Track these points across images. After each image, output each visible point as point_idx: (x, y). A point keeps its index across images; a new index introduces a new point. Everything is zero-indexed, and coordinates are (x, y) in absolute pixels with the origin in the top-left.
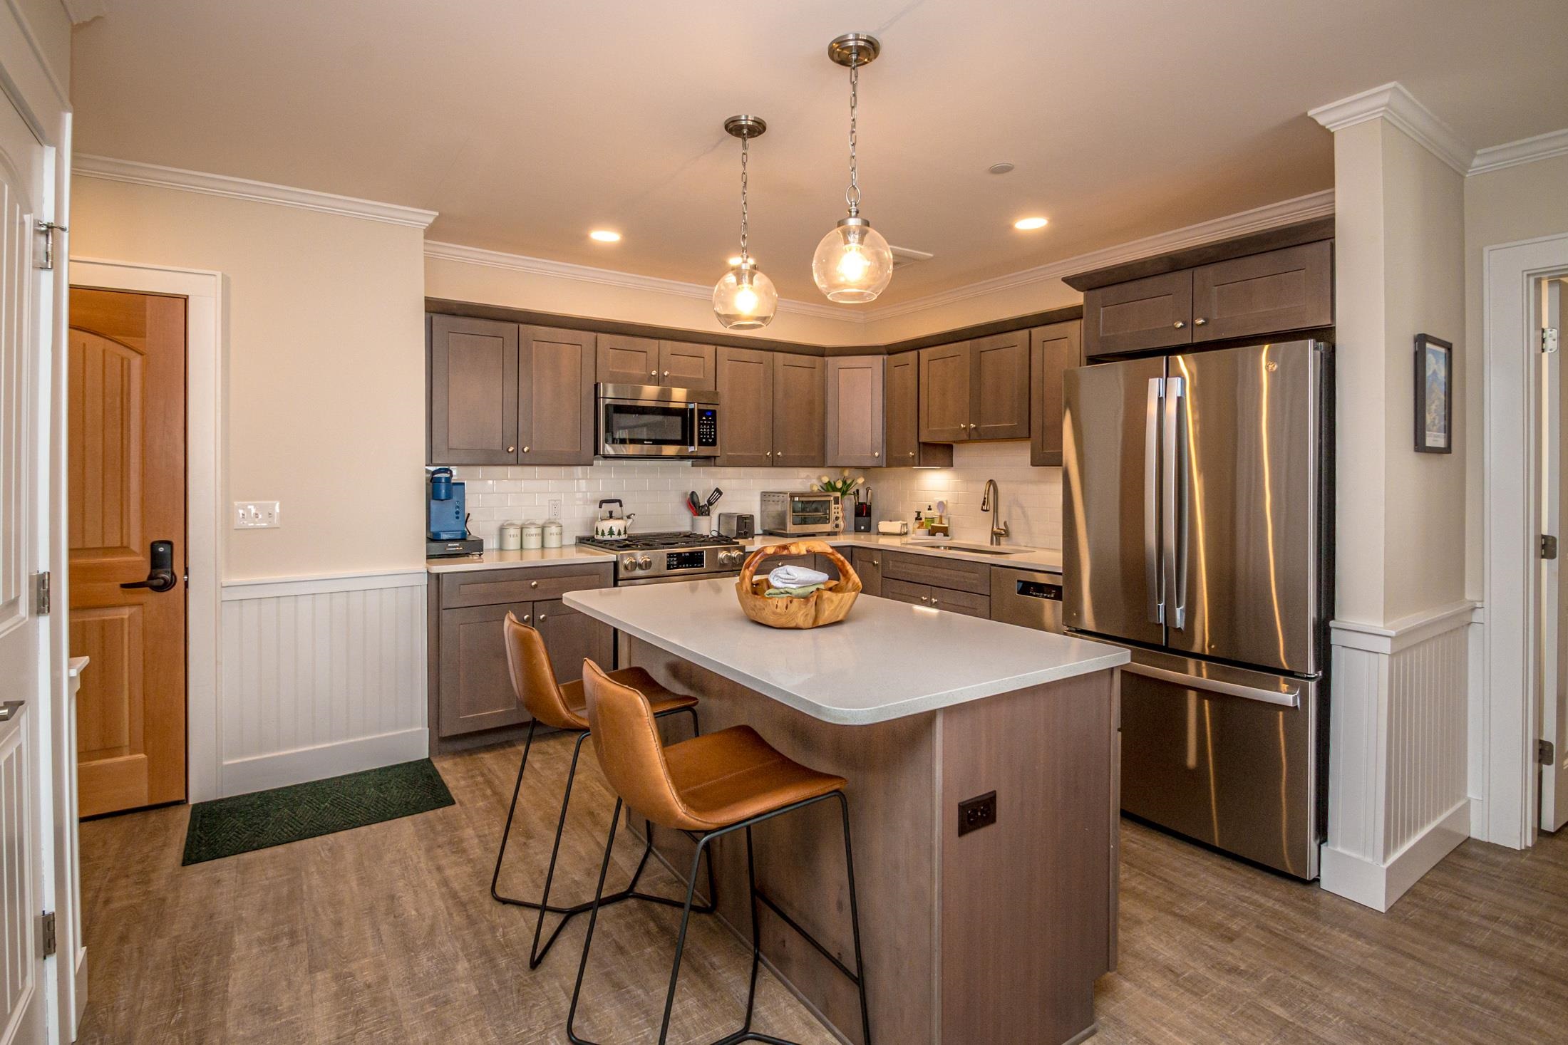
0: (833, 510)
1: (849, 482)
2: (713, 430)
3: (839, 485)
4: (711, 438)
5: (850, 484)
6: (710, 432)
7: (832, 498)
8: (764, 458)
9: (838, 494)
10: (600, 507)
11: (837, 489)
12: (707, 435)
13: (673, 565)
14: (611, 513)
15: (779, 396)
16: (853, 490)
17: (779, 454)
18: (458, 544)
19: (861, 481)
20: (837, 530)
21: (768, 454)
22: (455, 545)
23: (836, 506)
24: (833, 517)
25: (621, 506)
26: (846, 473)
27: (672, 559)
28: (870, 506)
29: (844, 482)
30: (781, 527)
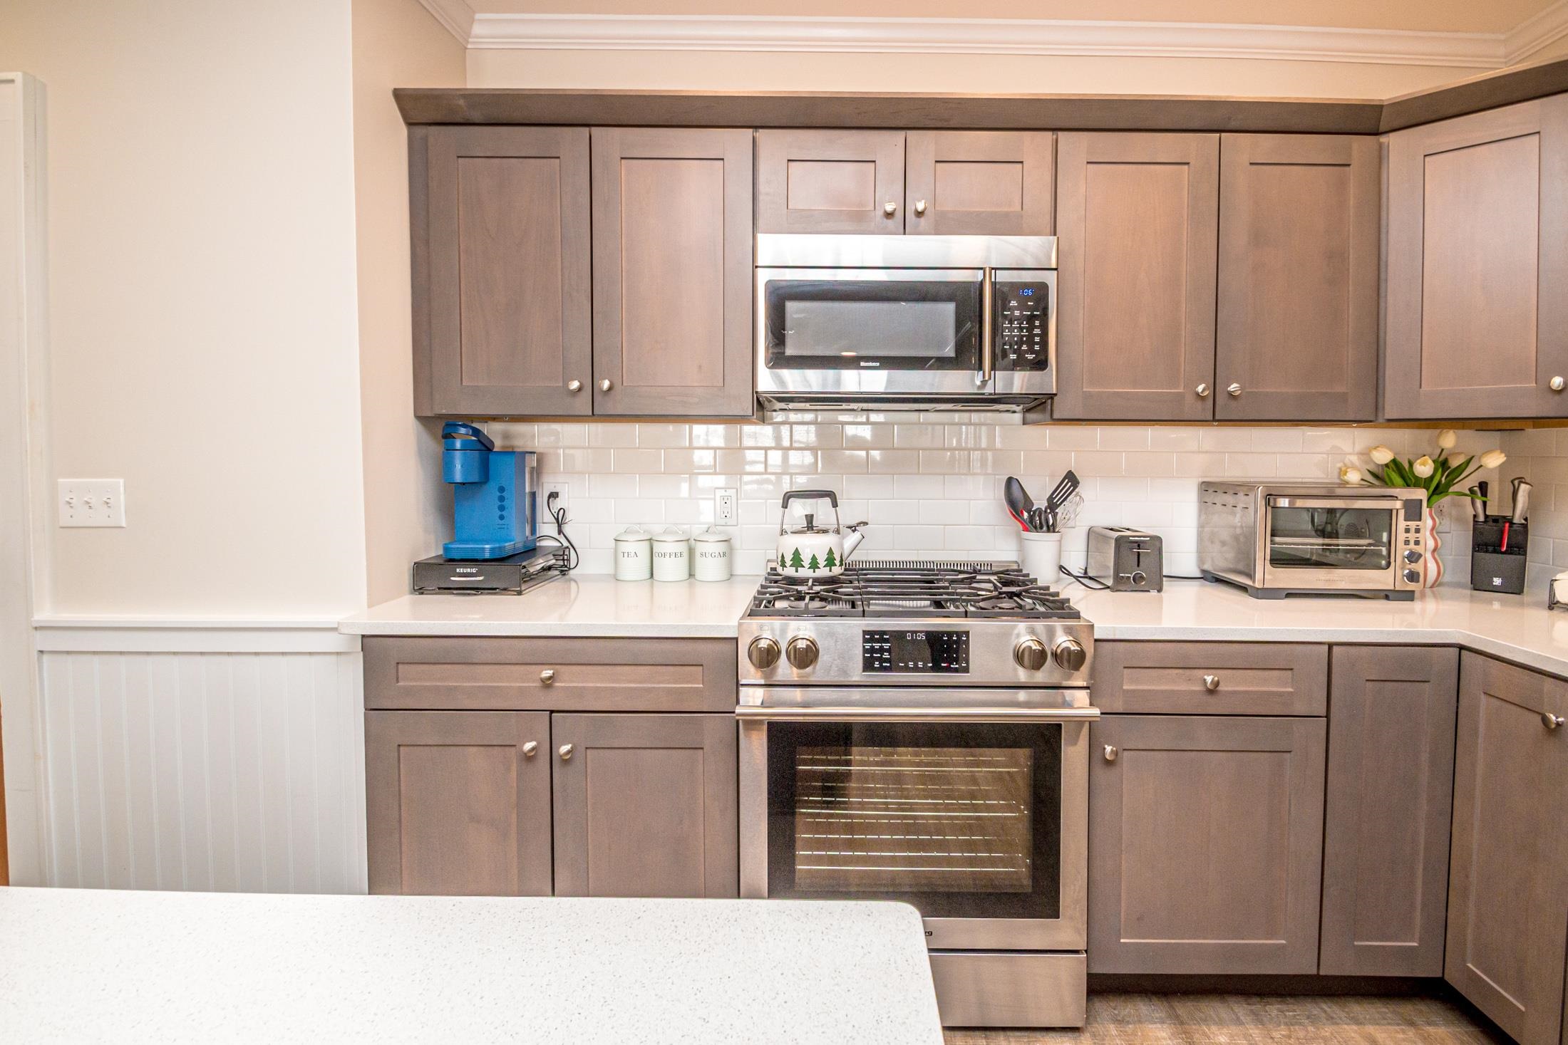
0: (1402, 536)
1: (1455, 463)
2: (1037, 331)
3: (1424, 469)
4: (1031, 351)
5: (1461, 469)
6: (1031, 336)
7: (1398, 504)
8: (1190, 399)
9: (1421, 494)
10: (785, 506)
11: (1417, 478)
12: (1020, 343)
13: (881, 660)
14: (810, 518)
15: (1237, 239)
16: (1469, 482)
17: (1233, 387)
18: (474, 570)
19: (1494, 460)
20: (1411, 586)
21: (1200, 388)
22: (469, 570)
23: (1413, 524)
24: (1402, 551)
25: (835, 505)
26: (1449, 440)
27: (877, 646)
28: (1525, 526)
29: (1442, 464)
30: (1241, 567)
